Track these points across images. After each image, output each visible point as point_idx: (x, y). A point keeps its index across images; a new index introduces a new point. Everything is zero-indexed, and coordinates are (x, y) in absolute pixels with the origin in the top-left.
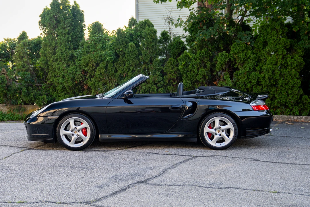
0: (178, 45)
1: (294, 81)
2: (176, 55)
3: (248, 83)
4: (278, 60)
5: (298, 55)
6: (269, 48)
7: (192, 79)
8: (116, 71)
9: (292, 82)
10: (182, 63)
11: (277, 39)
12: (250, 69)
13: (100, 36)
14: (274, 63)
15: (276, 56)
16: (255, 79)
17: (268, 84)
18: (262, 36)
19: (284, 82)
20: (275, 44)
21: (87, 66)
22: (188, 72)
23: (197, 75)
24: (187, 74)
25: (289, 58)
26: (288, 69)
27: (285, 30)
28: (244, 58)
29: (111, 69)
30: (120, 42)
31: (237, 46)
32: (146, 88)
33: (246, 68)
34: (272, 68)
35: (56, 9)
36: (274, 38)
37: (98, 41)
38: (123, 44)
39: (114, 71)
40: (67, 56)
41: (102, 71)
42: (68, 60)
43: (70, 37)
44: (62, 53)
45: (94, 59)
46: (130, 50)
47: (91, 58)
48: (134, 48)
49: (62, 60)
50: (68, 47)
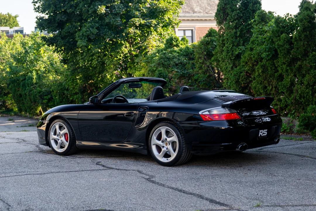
40: (232, 54)
41: (260, 71)
42: (234, 59)
43: (239, 31)
44: (228, 52)
45: (254, 57)
46: (280, 44)
47: (250, 55)
48: (284, 41)
49: (228, 60)
50: (236, 44)
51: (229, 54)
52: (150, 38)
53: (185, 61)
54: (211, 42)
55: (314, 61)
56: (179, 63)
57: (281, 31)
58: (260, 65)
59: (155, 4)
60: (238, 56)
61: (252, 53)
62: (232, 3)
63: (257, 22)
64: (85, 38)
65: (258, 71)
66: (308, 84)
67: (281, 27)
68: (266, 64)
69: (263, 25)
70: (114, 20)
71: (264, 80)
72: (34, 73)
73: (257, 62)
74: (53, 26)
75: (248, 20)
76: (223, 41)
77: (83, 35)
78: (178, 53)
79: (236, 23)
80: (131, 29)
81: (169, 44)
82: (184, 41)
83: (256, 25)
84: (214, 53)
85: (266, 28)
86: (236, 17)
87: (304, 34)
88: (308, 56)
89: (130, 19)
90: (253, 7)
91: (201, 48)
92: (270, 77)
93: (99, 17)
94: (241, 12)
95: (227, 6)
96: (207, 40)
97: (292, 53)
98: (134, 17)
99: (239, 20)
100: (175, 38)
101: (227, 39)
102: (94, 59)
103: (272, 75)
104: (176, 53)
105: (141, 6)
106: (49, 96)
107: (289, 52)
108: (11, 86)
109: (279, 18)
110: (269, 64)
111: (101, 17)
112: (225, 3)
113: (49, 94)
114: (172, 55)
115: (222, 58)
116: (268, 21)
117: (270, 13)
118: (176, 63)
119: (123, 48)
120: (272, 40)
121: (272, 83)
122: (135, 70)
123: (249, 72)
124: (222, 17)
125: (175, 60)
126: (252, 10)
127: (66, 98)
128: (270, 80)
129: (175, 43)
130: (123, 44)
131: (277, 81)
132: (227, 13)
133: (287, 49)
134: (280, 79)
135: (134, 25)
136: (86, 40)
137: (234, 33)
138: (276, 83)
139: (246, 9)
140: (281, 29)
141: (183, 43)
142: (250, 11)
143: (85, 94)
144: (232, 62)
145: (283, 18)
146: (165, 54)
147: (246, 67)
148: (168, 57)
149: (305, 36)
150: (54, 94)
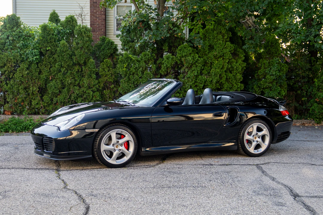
0: (110, 45)
1: (238, 85)
2: (107, 56)
3: (194, 87)
4: (224, 64)
5: (241, 60)
6: (217, 52)
7: (137, 83)
8: (40, 73)
9: (237, 86)
10: (124, 66)
11: (223, 44)
12: (197, 72)
13: (20, 32)
14: (221, 67)
15: (223, 60)
16: (202, 83)
17: (213, 88)
18: (208, 39)
19: (229, 86)
20: (222, 49)
21: (4, 67)
22: (131, 76)
23: (140, 78)
24: (130, 77)
25: (234, 62)
26: (233, 73)
27: (229, 34)
28: (193, 62)
29: (34, 70)
30: (47, 40)
31: (184, 49)
32: (80, 92)
33: (194, 72)
34: (219, 72)
36: (220, 42)
37: (17, 37)
38: (50, 42)
39: (37, 73)
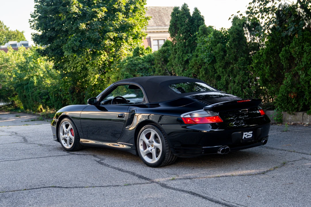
8: (217, 72)
35: (174, 18)
39: (214, 72)
40: (182, 60)
41: (203, 73)
42: (184, 64)
43: (187, 42)
44: (179, 58)
45: (198, 62)
46: (216, 51)
47: (196, 61)
48: (219, 49)
49: (180, 64)
50: (185, 52)
51: (180, 60)
52: (123, 48)
53: (148, 66)
54: (167, 51)
55: (242, 64)
56: (143, 68)
57: (218, 41)
58: (203, 68)
59: (125, 21)
60: (187, 62)
61: (197, 59)
62: (181, 19)
63: (200, 34)
64: (70, 50)
65: (202, 73)
66: (239, 82)
67: (217, 38)
68: (208, 67)
69: (205, 37)
70: (92, 34)
71: (207, 80)
72: (35, 78)
73: (201, 66)
74: (45, 41)
75: (194, 33)
76: (175, 49)
77: (68, 47)
78: (143, 60)
79: (185, 35)
80: (107, 41)
81: (136, 53)
82: (148, 50)
83: (200, 37)
84: (169, 60)
85: (206, 39)
86: (184, 31)
87: (234, 44)
88: (237, 61)
89: (106, 33)
90: (198, 23)
91: (159, 56)
92: (211, 77)
93: (81, 33)
94: (189, 26)
95: (178, 22)
96: (164, 49)
97: (226, 59)
98: (109, 31)
99: (187, 33)
100: (141, 48)
101: (179, 48)
102: (78, 66)
103: (213, 76)
104: (140, 60)
105: (114, 23)
106: (47, 96)
107: (223, 58)
108: (18, 89)
109: (215, 31)
110: (210, 67)
111: (83, 32)
112: (176, 20)
113: (47, 95)
114: (137, 62)
115: (175, 64)
116: (208, 33)
117: (210, 27)
118: (141, 68)
119: (102, 56)
120: (212, 48)
121: (213, 82)
122: (112, 74)
123: (195, 73)
124: (174, 31)
125: (140, 65)
126: (197, 25)
127: (60, 97)
128: (211, 80)
129: (141, 52)
130: (102, 54)
131: (216, 80)
132: (178, 27)
133: (222, 55)
134: (218, 79)
135: (109, 38)
136: (71, 51)
137: (184, 43)
138: (216, 82)
139: (192, 24)
140: (218, 40)
141: (147, 52)
142: (195, 26)
143: (74, 94)
144: (183, 66)
145: (219, 31)
146: (132, 61)
147: (193, 70)
148: (135, 64)
149: (235, 45)
150: (50, 95)
